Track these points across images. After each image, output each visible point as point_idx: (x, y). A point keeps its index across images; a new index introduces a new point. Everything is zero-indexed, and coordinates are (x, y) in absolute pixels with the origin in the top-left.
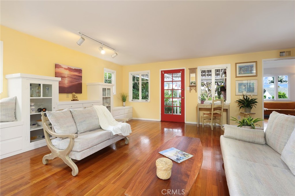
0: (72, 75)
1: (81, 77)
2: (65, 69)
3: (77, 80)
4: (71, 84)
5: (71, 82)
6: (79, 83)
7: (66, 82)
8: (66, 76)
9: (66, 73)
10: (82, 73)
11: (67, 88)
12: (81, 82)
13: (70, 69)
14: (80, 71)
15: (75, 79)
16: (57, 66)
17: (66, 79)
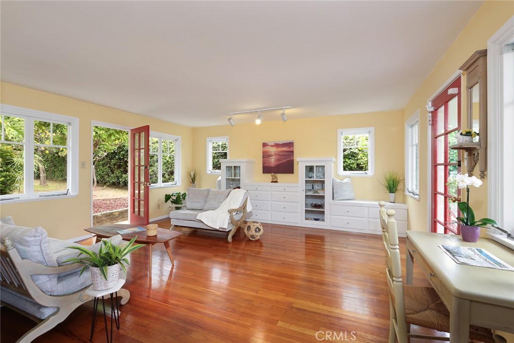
0: (279, 152)
1: (293, 152)
2: (272, 146)
3: (286, 157)
4: (278, 163)
5: (278, 160)
6: (289, 160)
7: (273, 161)
8: (273, 154)
9: (273, 150)
10: (293, 147)
11: (274, 167)
12: (292, 158)
13: (277, 145)
14: (290, 144)
15: (283, 155)
16: (265, 145)
17: (273, 157)
